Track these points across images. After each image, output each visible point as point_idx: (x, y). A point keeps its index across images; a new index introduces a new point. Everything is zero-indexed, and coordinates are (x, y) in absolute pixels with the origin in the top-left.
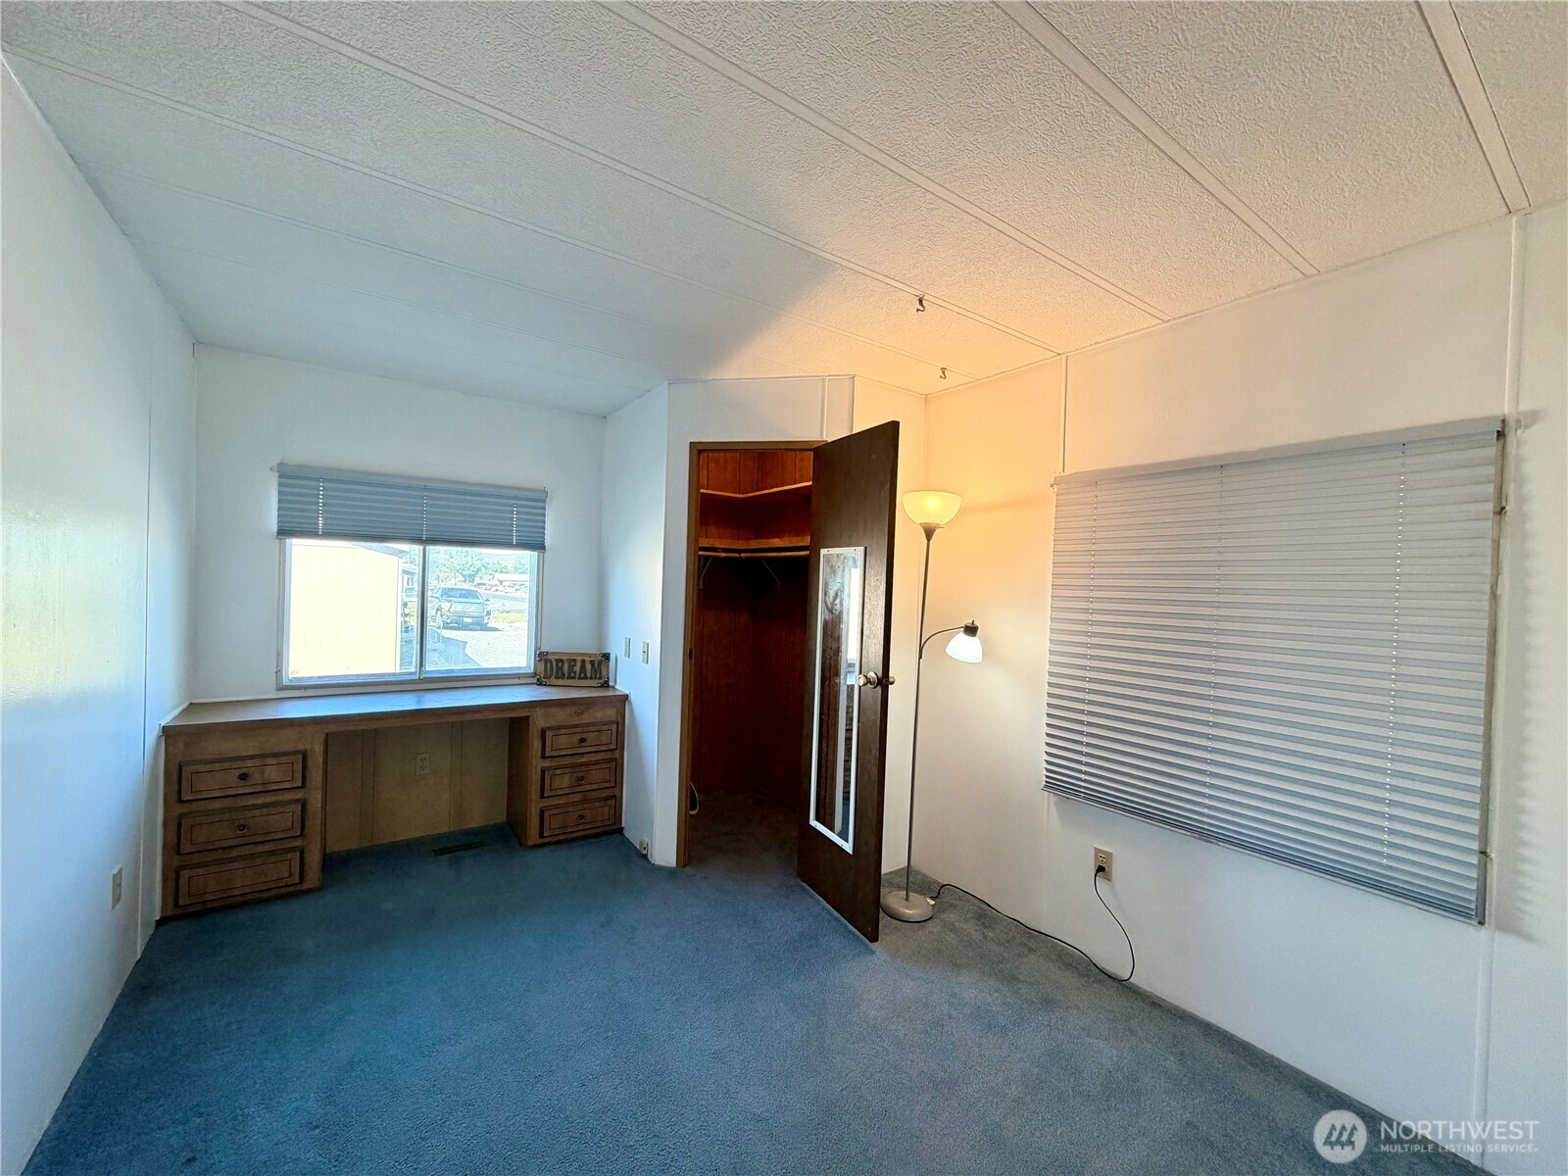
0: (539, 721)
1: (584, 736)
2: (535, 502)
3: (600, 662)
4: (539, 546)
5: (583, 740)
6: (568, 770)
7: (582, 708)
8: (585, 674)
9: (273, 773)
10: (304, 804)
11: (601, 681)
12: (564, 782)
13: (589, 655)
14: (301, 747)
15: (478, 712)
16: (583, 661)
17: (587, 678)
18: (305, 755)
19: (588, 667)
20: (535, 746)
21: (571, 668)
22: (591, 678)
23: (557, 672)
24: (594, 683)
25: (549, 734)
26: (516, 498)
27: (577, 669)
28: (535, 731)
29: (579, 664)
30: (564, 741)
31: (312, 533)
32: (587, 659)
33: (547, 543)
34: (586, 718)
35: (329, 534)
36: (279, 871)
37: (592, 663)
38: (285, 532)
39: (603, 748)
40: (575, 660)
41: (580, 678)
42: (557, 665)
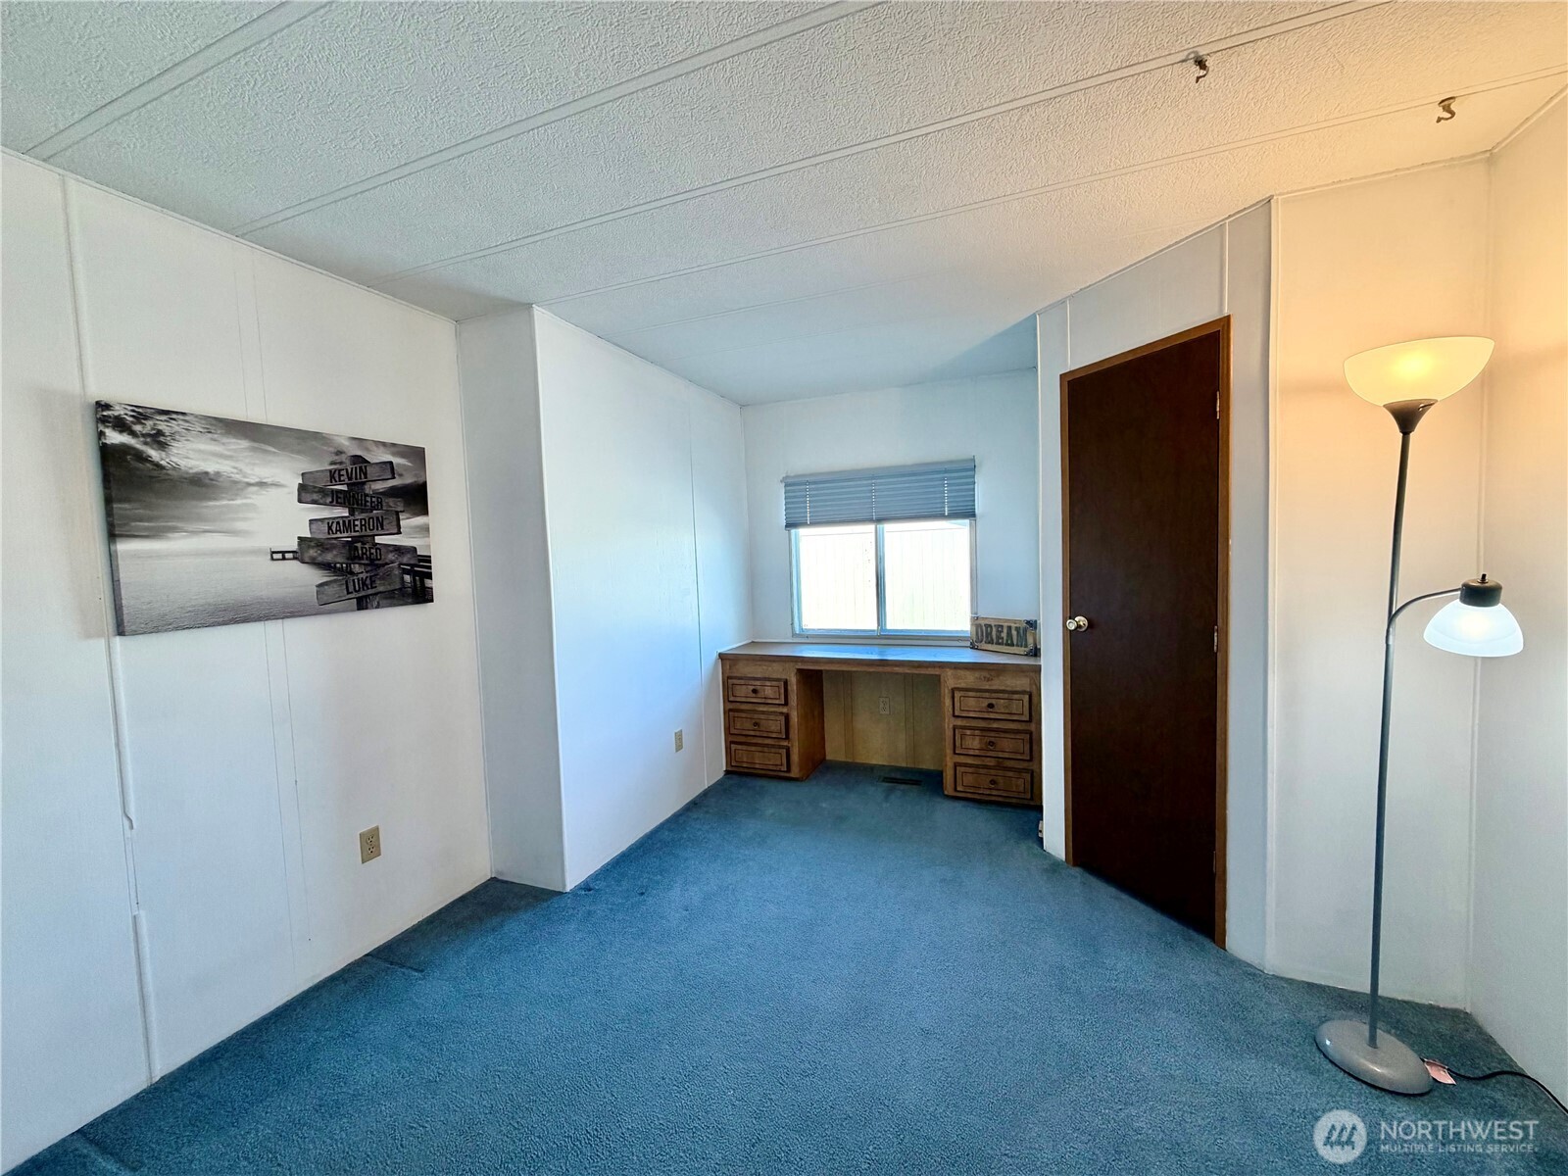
0: (950, 680)
1: (993, 702)
2: (964, 471)
3: (1025, 630)
4: (970, 514)
5: (991, 706)
6: (977, 732)
7: (993, 673)
8: (1012, 641)
9: (769, 692)
10: (787, 717)
11: (1027, 649)
12: (974, 743)
13: (1015, 622)
14: (784, 677)
15: (896, 666)
16: (1010, 628)
17: (1013, 645)
18: (786, 683)
19: (1014, 633)
20: (947, 704)
21: (999, 633)
22: (1017, 645)
23: (987, 637)
24: (1022, 650)
25: (957, 695)
26: (946, 471)
27: (1004, 635)
28: (946, 691)
29: (1005, 630)
30: (972, 703)
31: (804, 524)
32: (1013, 625)
33: (977, 512)
34: (996, 685)
35: (814, 524)
36: (773, 760)
37: (1017, 629)
38: (790, 525)
39: (1015, 718)
40: (1002, 626)
41: (1007, 644)
42: (987, 631)
